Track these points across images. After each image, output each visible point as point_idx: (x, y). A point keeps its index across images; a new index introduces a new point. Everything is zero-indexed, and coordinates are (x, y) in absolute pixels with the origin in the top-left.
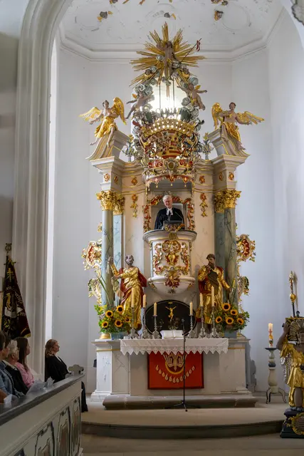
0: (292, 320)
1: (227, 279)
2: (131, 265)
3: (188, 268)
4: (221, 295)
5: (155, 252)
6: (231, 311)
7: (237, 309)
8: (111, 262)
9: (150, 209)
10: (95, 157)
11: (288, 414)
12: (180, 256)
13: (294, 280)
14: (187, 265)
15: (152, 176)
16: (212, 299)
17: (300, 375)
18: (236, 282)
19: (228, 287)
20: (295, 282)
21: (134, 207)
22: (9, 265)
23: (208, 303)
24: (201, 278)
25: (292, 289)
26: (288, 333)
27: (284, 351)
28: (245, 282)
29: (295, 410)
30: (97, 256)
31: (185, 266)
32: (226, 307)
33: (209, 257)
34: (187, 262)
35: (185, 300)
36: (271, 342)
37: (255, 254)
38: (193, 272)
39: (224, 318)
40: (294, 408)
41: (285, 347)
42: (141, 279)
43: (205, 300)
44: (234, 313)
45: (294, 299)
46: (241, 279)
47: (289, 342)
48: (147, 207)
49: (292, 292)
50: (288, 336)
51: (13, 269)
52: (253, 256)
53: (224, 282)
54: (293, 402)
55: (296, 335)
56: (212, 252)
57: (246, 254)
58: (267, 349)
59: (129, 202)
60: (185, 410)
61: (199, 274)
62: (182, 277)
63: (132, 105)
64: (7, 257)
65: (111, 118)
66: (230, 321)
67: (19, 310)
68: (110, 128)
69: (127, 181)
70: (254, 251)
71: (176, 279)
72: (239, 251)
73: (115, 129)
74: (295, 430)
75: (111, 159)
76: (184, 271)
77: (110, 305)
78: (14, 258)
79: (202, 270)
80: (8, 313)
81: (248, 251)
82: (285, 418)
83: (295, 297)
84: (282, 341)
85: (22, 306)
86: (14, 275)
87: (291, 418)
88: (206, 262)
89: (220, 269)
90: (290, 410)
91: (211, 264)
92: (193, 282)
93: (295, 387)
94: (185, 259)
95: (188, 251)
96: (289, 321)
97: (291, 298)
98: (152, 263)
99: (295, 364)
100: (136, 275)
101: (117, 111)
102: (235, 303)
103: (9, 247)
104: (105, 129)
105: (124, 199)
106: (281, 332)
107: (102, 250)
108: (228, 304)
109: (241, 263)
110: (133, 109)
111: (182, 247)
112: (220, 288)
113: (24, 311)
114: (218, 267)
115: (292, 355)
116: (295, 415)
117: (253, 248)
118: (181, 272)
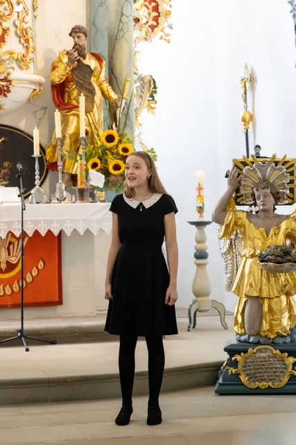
0: (245, 164)
1: (113, 78)
3: (30, 55)
4: (99, 114)
6: (121, 147)
7: (131, 142)
11: (231, 351)
12: (12, 30)
13: (250, 81)
14: (27, 47)
16: (80, 122)
17: (257, 273)
18: (132, 87)
19: (114, 96)
20: (253, 87)
23: (71, 130)
24: (58, 76)
25: (245, 100)
26: (237, 191)
27: (227, 226)
28: (151, 87)
29: (245, 341)
31: (23, 51)
32: (110, 138)
33: (75, 32)
34: (27, 41)
35: (22, 125)
36: (200, 210)
37: (171, 27)
38: (41, 64)
39: (106, 161)
40: (243, 338)
41: (229, 217)
43: (65, 122)
44: (125, 150)
45: (249, 120)
46: (141, 79)
47: (238, 208)
49: (246, 108)
50: (236, 196)
52: (167, 30)
53: (106, 86)
54: (243, 326)
55: (253, 195)
56: (82, 22)
57: (153, 27)
58: (192, 223)
60: (23, 349)
61: (54, 68)
62: (16, 74)
66: (117, 167)
70: (170, 20)
71: (6, 79)
72: (137, 20)
74: (244, 379)
76: (21, 62)
79: (60, 61)
81: (156, 19)
82: (225, 357)
83: (252, 117)
84: (224, 207)
87: (238, 357)
88: (69, 44)
89: (98, 58)
90: (235, 342)
91: (78, 48)
92: (40, 85)
93: (246, 296)
94: (24, 36)
95: (29, 18)
96: (239, 165)
97: (244, 120)
99: (247, 251)
102: (127, 131)
106: (222, 188)
108: (114, 132)
109: (141, 47)
111: (17, 8)
112: (98, 97)
114: (93, 54)
115: (244, 233)
116: (246, 352)
117: (168, 14)
118: (14, 65)
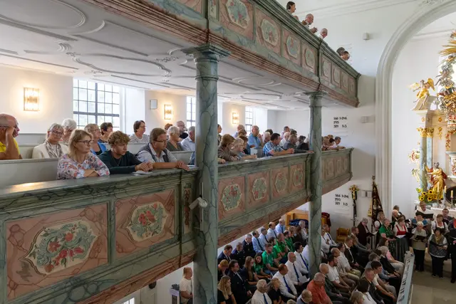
2: (437, 167)
5: (452, 163)
8: (426, 165)
9: (450, 137)
15: (451, 123)
21: (440, 134)
22: (374, 186)
30: (417, 158)
42: (444, 175)
48: (448, 135)
51: (376, 188)
59: (436, 131)
63: (439, 78)
64: (374, 183)
65: (426, 89)
67: (379, 207)
68: (425, 95)
69: (436, 120)
73: (428, 95)
77: (425, 189)
78: (376, 183)
80: (375, 208)
85: (381, 206)
86: (377, 190)
98: (451, 168)
100: (440, 173)
101: (429, 84)
103: (374, 178)
104: (422, 95)
105: (433, 129)
107: (420, 155)
110: (440, 80)
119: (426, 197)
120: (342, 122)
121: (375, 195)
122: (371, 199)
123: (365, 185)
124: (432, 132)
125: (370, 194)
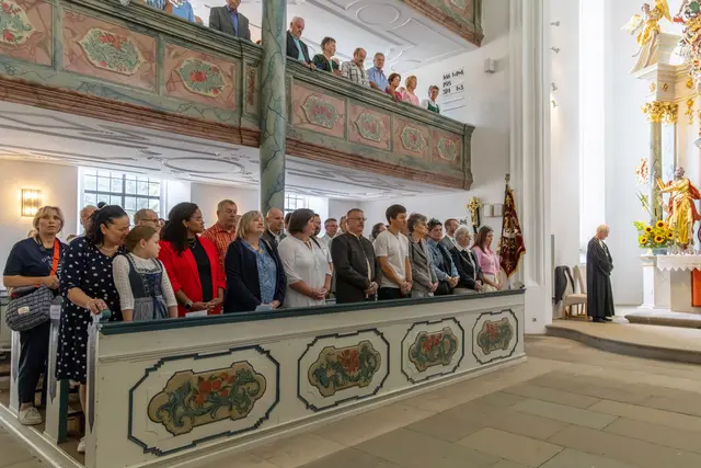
2: (680, 176)
8: (658, 176)
10: (638, 68)
21: (689, 113)
22: (508, 193)
42: (693, 191)
51: (511, 197)
59: (683, 108)
64: (507, 187)
65: (653, 21)
68: (652, 33)
69: (681, 86)
73: (657, 32)
75: (655, 67)
78: (512, 187)
85: (518, 228)
86: (512, 200)
100: (687, 187)
101: (661, 10)
103: (507, 177)
105: (676, 106)
113: (520, 232)
119: (652, 236)
120: (456, 81)
121: (509, 211)
122: (501, 220)
123: (493, 195)
124: (674, 112)
125: (499, 211)
